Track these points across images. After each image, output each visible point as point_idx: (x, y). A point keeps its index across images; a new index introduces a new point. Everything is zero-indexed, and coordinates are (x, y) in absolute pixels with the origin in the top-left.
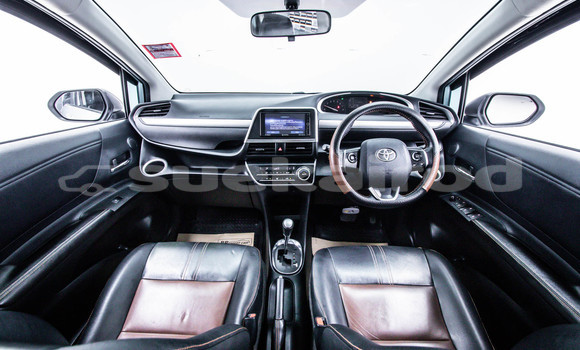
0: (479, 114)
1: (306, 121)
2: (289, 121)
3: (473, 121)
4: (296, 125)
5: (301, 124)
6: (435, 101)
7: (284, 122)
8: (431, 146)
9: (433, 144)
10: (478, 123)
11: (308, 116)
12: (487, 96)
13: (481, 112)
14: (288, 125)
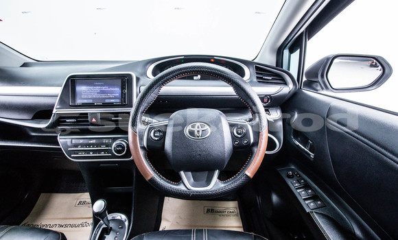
0: (320, 79)
1: (123, 88)
2: (104, 88)
3: (314, 86)
4: (112, 92)
5: (117, 91)
6: (274, 65)
7: (98, 89)
8: (257, 119)
9: (260, 117)
10: (319, 88)
11: (125, 81)
12: (328, 59)
13: (322, 76)
14: (102, 92)
